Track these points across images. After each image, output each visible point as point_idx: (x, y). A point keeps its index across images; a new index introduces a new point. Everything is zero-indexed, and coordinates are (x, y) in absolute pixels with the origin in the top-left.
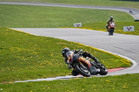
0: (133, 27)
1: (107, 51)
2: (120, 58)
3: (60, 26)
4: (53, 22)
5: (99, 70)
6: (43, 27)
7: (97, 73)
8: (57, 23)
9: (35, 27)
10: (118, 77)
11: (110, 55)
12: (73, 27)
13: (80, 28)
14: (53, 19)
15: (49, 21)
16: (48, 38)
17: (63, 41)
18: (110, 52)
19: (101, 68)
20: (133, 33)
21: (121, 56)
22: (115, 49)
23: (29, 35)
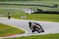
0: (25, 16)
1: (14, 27)
2: (20, 30)
10: (19, 38)
11: (16, 28)
13: (3, 17)
18: (16, 27)
20: (26, 19)
21: (21, 29)
22: (18, 26)
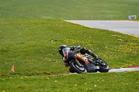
3: (114, 19)
4: (108, 14)
5: (98, 68)
6: (97, 19)
7: (96, 70)
8: (112, 16)
9: (90, 19)
12: (128, 19)
13: (135, 20)
14: (108, 12)
15: (103, 13)
16: (103, 31)
17: (118, 34)
19: (101, 65)
23: (84, 27)
